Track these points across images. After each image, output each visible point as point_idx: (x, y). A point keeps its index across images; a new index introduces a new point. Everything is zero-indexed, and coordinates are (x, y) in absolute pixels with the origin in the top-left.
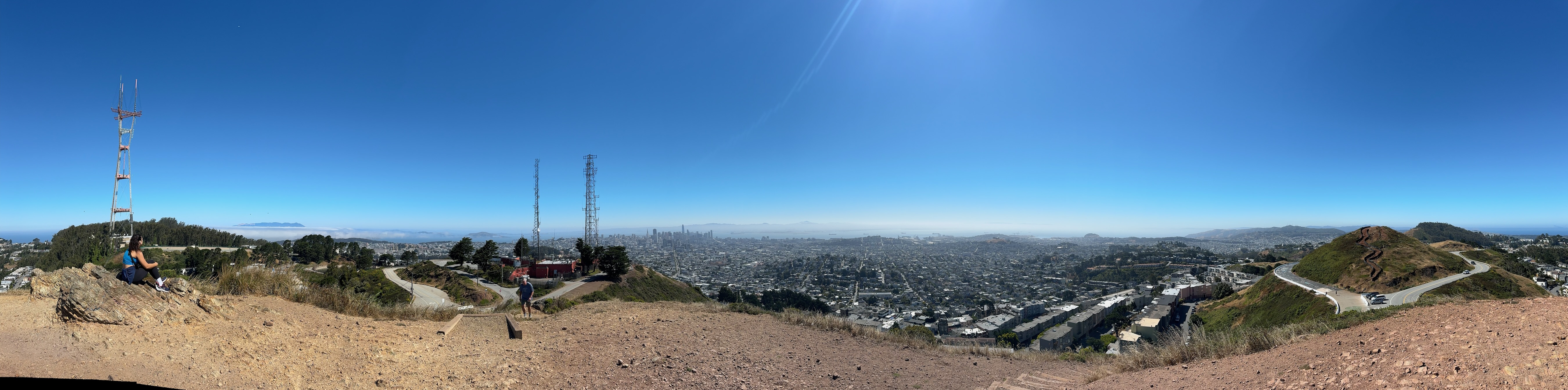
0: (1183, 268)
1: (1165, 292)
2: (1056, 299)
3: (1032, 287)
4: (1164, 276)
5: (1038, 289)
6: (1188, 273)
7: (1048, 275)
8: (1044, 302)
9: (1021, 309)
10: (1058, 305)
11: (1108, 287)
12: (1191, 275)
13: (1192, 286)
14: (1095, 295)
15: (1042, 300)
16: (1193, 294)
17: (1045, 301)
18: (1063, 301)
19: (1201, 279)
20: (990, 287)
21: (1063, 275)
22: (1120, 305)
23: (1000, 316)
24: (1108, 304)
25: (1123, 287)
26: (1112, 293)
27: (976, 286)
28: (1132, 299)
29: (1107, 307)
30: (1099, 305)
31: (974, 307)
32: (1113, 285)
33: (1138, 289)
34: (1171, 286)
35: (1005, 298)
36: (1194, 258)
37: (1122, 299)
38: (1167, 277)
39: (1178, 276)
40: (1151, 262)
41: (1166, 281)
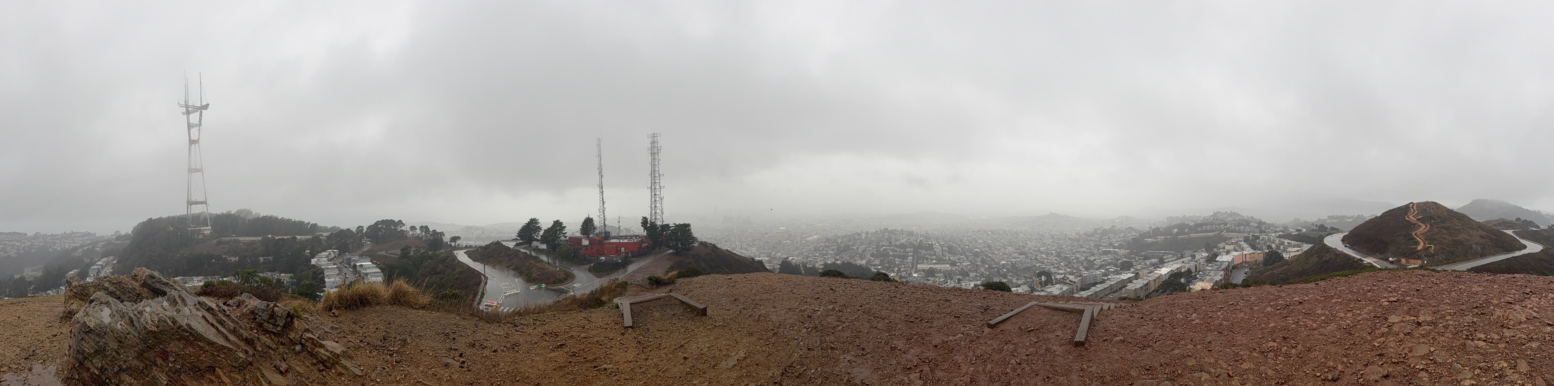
0: (1237, 237)
1: (1219, 258)
2: (1113, 269)
3: (1089, 259)
4: (1219, 244)
5: (1095, 260)
7: (1106, 247)
8: (1101, 271)
11: (1165, 255)
12: (1243, 242)
13: (1245, 253)
14: (1152, 263)
16: (1246, 260)
18: (1120, 270)
19: (1254, 247)
20: (1047, 259)
21: (1120, 247)
22: (1176, 271)
23: (1058, 286)
24: (1164, 271)
25: (1179, 256)
26: (1169, 262)
27: (1033, 258)
28: (1187, 266)
29: (1163, 274)
30: (1155, 272)
31: (1032, 278)
32: (1170, 254)
33: (1193, 257)
34: (1225, 254)
35: (1062, 270)
36: (1247, 227)
37: (1179, 266)
38: (1221, 245)
39: (1232, 244)
40: (1206, 231)
41: (1220, 248)
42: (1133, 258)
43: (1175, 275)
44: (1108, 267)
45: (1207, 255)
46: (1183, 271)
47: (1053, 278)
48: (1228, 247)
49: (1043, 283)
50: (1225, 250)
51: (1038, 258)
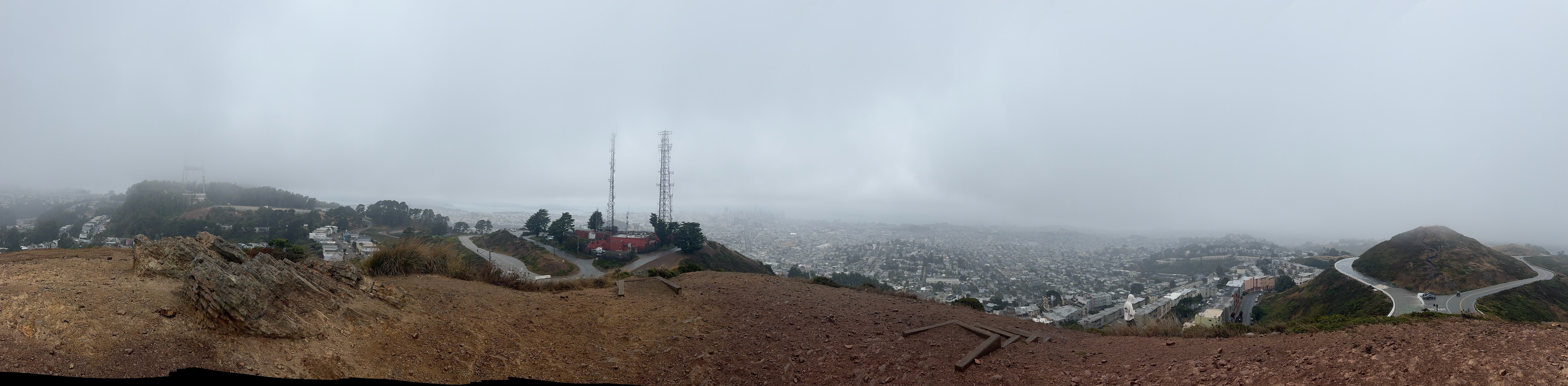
1: (1229, 284)
3: (1099, 279)
4: (1230, 267)
6: (1253, 265)
7: (1116, 268)
11: (1176, 280)
12: (1256, 267)
13: (1256, 277)
14: (1162, 287)
15: (1110, 293)
16: (1256, 286)
17: (1113, 293)
19: (1265, 272)
20: (1057, 277)
21: (1131, 269)
22: (1186, 297)
23: (1066, 307)
24: (1174, 296)
25: (1191, 279)
26: (1180, 286)
27: (1043, 276)
28: (1198, 291)
29: (1173, 299)
30: (1165, 297)
31: (1041, 297)
32: (1181, 277)
33: (1205, 281)
34: (1237, 278)
35: (1072, 290)
36: (1259, 250)
37: (1189, 290)
38: (1233, 269)
39: (1244, 268)
40: (1218, 254)
41: (1232, 272)
42: (1144, 281)
43: (1185, 301)
44: (1118, 290)
45: (1218, 279)
46: (1194, 296)
47: (1062, 298)
48: (1239, 271)
49: (1052, 303)
50: (1237, 275)
51: (1048, 276)
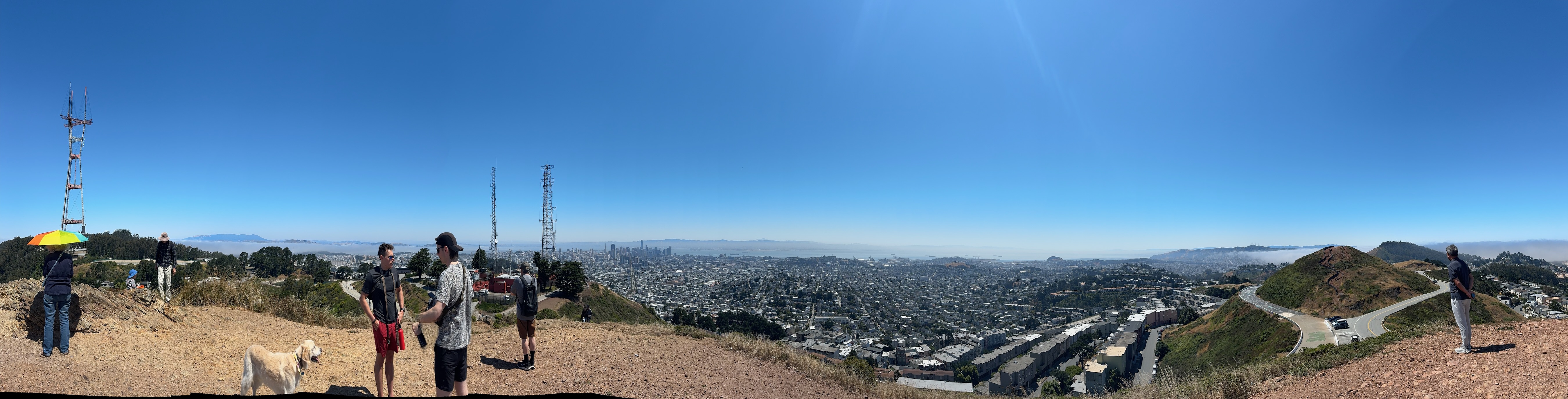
0: (1149, 292)
1: (1130, 318)
2: (1018, 328)
3: (993, 315)
4: (1129, 300)
5: (999, 317)
6: (1153, 297)
7: (1010, 301)
8: (1005, 330)
9: (981, 338)
10: (1020, 334)
11: (1072, 313)
12: (1156, 299)
13: (1158, 311)
14: (1059, 323)
15: (1004, 329)
16: (1159, 319)
17: (1007, 330)
18: (1026, 329)
19: (1167, 304)
20: (948, 314)
21: (1026, 301)
22: (1084, 333)
24: (1072, 332)
25: (1088, 313)
26: (1077, 321)
27: (934, 313)
28: (1097, 327)
29: (1071, 335)
30: (1063, 333)
31: (933, 337)
32: (1080, 310)
33: (1103, 316)
34: (1137, 313)
35: (964, 327)
36: (1159, 281)
37: (1087, 326)
38: (1132, 302)
39: (1144, 300)
41: (1131, 306)
43: (1085, 337)
44: (1013, 326)
45: (1118, 313)
46: (1092, 332)
47: (954, 337)
49: (944, 343)
51: (940, 312)
